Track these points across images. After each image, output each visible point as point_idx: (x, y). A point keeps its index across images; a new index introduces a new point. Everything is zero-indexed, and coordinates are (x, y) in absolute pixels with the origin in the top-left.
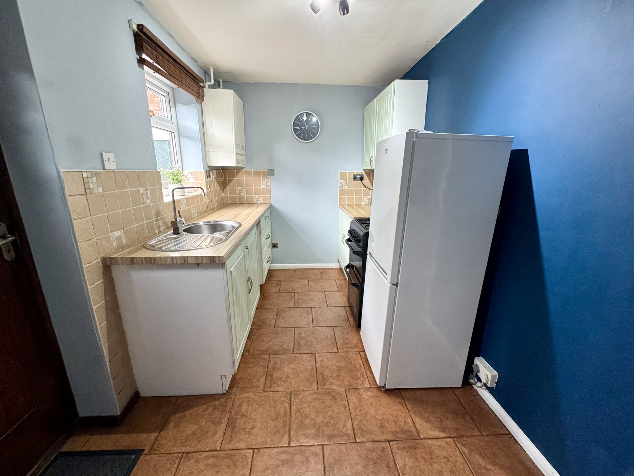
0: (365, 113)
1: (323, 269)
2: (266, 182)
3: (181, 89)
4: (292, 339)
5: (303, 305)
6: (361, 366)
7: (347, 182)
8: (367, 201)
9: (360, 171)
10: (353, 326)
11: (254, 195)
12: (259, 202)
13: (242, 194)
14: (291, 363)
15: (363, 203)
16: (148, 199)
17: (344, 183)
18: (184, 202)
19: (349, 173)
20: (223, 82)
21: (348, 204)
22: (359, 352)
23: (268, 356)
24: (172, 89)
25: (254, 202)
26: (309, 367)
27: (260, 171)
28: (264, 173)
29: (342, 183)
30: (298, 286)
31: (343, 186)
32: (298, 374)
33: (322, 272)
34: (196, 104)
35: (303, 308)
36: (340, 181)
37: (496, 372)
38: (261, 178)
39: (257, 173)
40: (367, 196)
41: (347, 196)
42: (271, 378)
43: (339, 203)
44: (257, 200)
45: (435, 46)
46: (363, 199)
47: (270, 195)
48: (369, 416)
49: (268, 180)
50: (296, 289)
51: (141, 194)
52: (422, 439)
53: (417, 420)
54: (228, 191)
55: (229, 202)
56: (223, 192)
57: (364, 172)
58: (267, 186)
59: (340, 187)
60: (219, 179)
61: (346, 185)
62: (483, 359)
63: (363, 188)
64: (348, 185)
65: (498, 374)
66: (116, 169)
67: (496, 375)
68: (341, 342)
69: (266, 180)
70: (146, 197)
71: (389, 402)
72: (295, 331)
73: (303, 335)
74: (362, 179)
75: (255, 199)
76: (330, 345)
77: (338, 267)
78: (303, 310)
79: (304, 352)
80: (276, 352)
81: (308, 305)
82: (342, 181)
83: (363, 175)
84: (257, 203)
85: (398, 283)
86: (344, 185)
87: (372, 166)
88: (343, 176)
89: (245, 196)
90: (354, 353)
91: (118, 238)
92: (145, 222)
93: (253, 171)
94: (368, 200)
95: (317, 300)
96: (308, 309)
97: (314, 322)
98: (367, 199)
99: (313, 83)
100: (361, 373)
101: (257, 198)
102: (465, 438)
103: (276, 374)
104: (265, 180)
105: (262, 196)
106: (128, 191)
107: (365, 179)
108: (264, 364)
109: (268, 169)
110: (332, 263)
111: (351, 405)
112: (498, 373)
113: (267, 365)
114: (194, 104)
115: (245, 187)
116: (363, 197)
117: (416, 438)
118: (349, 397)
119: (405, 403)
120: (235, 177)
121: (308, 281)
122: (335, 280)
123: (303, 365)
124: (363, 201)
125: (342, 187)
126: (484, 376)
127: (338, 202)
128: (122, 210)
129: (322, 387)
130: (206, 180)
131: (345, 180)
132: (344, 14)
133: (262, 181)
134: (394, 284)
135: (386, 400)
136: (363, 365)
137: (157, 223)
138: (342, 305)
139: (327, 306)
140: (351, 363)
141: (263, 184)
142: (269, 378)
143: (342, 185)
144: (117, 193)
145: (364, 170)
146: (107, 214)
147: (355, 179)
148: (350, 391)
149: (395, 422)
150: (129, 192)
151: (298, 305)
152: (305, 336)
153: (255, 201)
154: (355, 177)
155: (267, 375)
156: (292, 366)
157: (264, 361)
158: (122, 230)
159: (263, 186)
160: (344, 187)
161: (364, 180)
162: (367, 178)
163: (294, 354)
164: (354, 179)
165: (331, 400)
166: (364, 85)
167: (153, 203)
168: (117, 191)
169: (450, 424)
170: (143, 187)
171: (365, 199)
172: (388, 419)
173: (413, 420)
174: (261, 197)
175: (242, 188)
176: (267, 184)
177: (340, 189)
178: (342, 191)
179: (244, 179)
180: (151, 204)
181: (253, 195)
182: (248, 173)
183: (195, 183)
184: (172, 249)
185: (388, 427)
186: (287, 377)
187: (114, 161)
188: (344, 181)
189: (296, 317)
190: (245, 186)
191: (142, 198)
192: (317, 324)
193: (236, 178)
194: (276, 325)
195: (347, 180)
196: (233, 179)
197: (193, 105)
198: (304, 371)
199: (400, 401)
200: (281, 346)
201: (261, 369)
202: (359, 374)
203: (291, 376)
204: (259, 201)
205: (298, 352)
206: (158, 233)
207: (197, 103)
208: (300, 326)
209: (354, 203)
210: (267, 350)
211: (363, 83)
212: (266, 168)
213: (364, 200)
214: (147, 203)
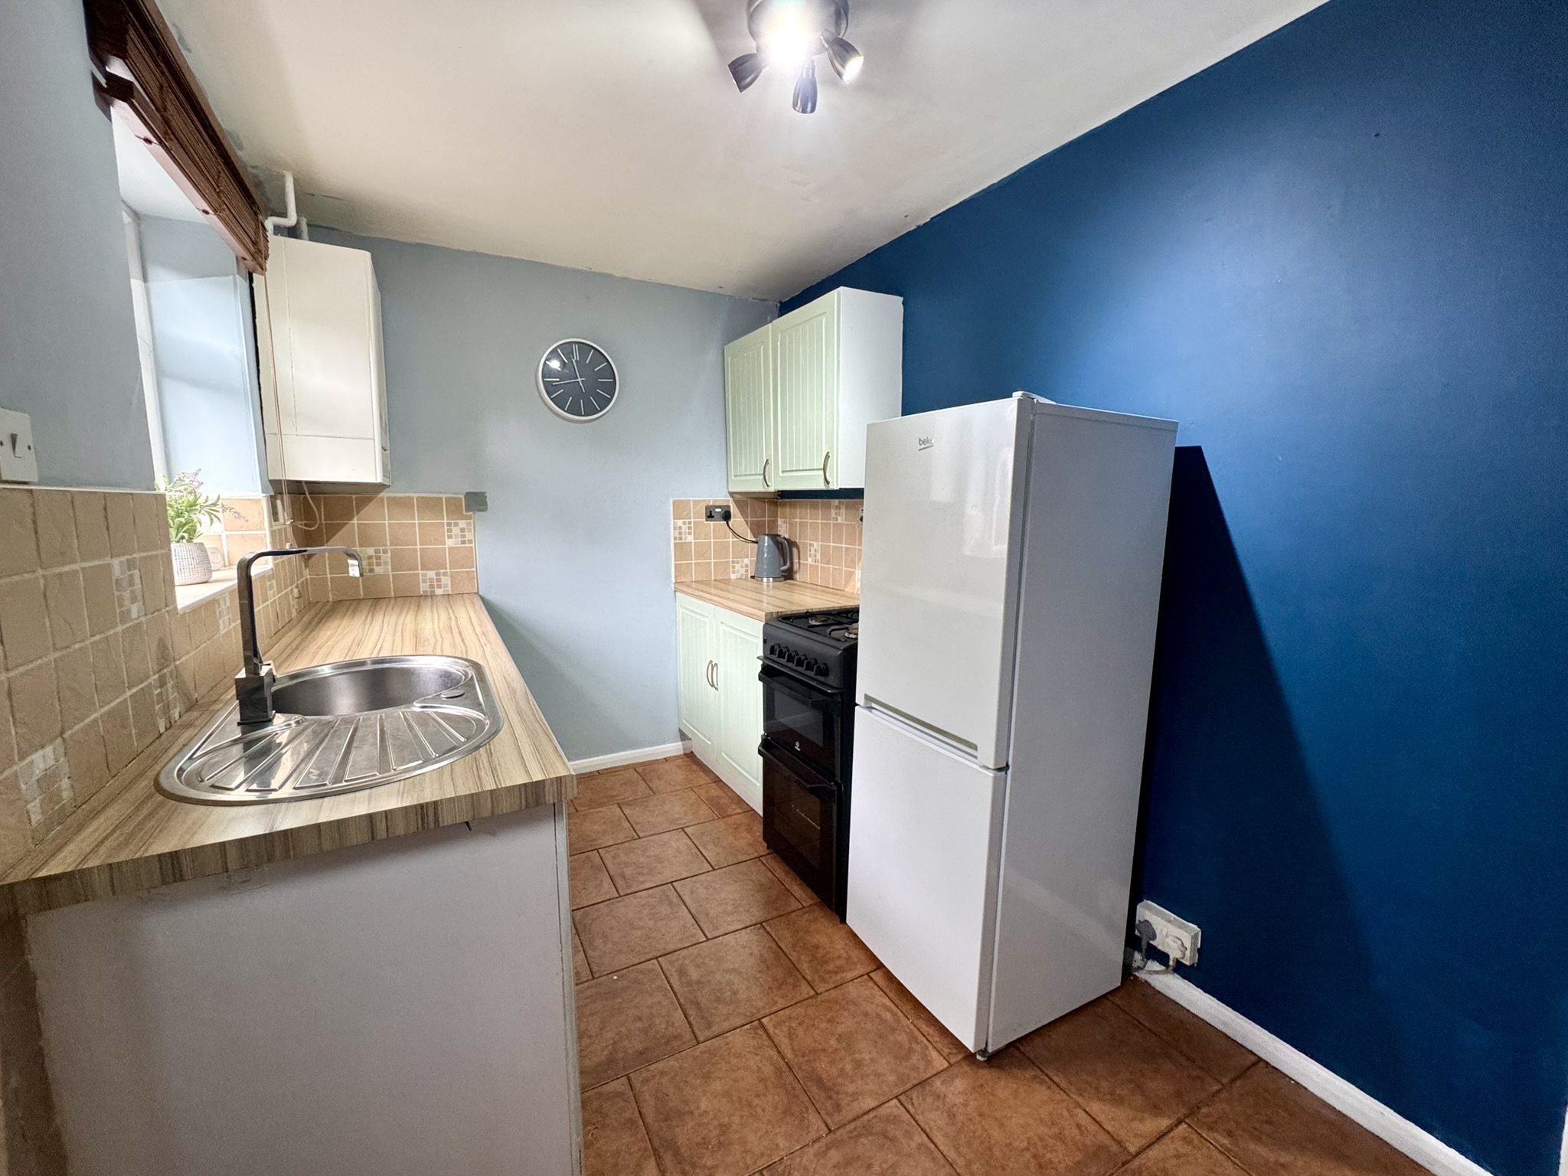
0: (730, 359)
1: (643, 764)
2: (462, 530)
3: (215, 217)
4: (669, 995)
5: (643, 882)
6: (894, 1014)
7: (692, 525)
8: (742, 571)
9: (720, 496)
10: (811, 905)
11: (420, 572)
12: (439, 592)
13: (378, 570)
14: (707, 1077)
15: (733, 576)
16: (134, 600)
17: (685, 528)
18: (225, 605)
19: (696, 503)
20: (309, 225)
21: (696, 582)
22: (867, 974)
23: (624, 1079)
24: (132, 214)
25: (422, 593)
26: (768, 1070)
27: (442, 498)
28: (453, 504)
29: (680, 528)
30: (596, 827)
31: (683, 536)
32: (750, 1105)
33: (644, 771)
34: (238, 276)
35: (650, 891)
36: (674, 524)
37: (1196, 927)
38: (443, 519)
39: (431, 505)
40: (741, 558)
41: (693, 562)
42: (673, 1155)
43: (674, 581)
44: (432, 586)
45: (915, 229)
46: (734, 567)
47: (474, 569)
48: (997, 1153)
49: (468, 524)
50: (595, 840)
51: (114, 581)
52: (1138, 1154)
53: (1095, 1107)
54: (327, 562)
55: (331, 596)
56: (307, 566)
57: (730, 498)
58: (463, 542)
59: (675, 538)
60: (301, 524)
61: (690, 534)
62: (1153, 904)
63: (731, 540)
64: (694, 532)
65: (1199, 929)
66: (35, 479)
67: (1198, 932)
68: (807, 960)
69: (462, 523)
70: (128, 591)
71: (1015, 1086)
72: (664, 968)
73: (694, 974)
74: (727, 516)
75: (424, 581)
76: (784, 982)
77: (682, 753)
78: (650, 896)
79: (726, 1025)
80: (644, 1057)
81: (658, 879)
82: (680, 522)
83: (729, 507)
84: (433, 596)
85: (1007, 765)
86: (685, 532)
87: (769, 484)
88: (680, 509)
89: (391, 573)
90: (856, 981)
91: (48, 779)
92: (129, 693)
93: (417, 498)
94: (744, 569)
95: (675, 857)
96: (664, 891)
97: (702, 924)
98: (742, 567)
99: (592, 270)
100: (908, 1034)
101: (431, 580)
102: (1204, 1110)
103: (685, 1134)
104: (456, 525)
105: (448, 570)
106: (77, 571)
107: (734, 517)
108: (627, 1114)
109: (467, 494)
110: (663, 744)
111: (939, 1139)
112: (1199, 927)
113: (637, 1114)
114: (229, 275)
115: (389, 548)
116: (733, 562)
117: (1124, 1158)
118: (919, 1118)
119: (1047, 1075)
120: (354, 518)
121: (620, 808)
122: (692, 789)
123: (746, 1068)
124: (734, 572)
125: (681, 539)
126: (1175, 942)
127: (671, 577)
128: (57, 654)
129: (837, 1118)
130: (271, 526)
131: (687, 521)
132: (804, 111)
133: (446, 528)
134: (999, 770)
135: (1004, 1086)
136: (897, 1009)
137: (161, 692)
138: (749, 854)
139: (711, 869)
140: (866, 1015)
141: (450, 537)
142: (668, 1160)
143: (680, 533)
144: (42, 581)
145: (732, 494)
146: (8, 679)
147: (710, 516)
148: (912, 1099)
149: (1060, 1137)
150: (80, 572)
151: (629, 887)
152: (701, 976)
153: (424, 587)
154: (711, 512)
155: (655, 1150)
156: (717, 1086)
157: (621, 1104)
158: (59, 740)
159: (449, 543)
160: (686, 539)
161: (732, 519)
162: (739, 514)
163: (699, 1043)
164: (708, 517)
165: (881, 1147)
166: (721, 291)
167: (150, 616)
168: (40, 572)
169: (1158, 1086)
170: (118, 555)
171: (737, 566)
172: (1041, 1139)
173: (1087, 1112)
174: (445, 574)
175: (377, 552)
176: (464, 536)
177: (675, 544)
178: (681, 549)
179: (387, 522)
180: (143, 619)
181: (418, 570)
182: (396, 502)
183: (224, 538)
184: (325, 785)
185: (1056, 1160)
186: (724, 1129)
187: (29, 448)
188: (684, 523)
189: (641, 923)
190: (388, 542)
191: (118, 596)
192: (716, 928)
193: (355, 521)
194: (595, 969)
195: (692, 520)
196: (343, 525)
197: (227, 278)
198: (761, 1088)
199: (1033, 1073)
200: (646, 1031)
201: (627, 1138)
202: (903, 1038)
203: (734, 1118)
204: (439, 587)
205: (708, 1033)
206: (166, 730)
207: (238, 274)
208: (671, 947)
209: (713, 579)
210: (611, 1061)
211: (721, 287)
212: (461, 488)
213: (736, 569)
214: (133, 618)
